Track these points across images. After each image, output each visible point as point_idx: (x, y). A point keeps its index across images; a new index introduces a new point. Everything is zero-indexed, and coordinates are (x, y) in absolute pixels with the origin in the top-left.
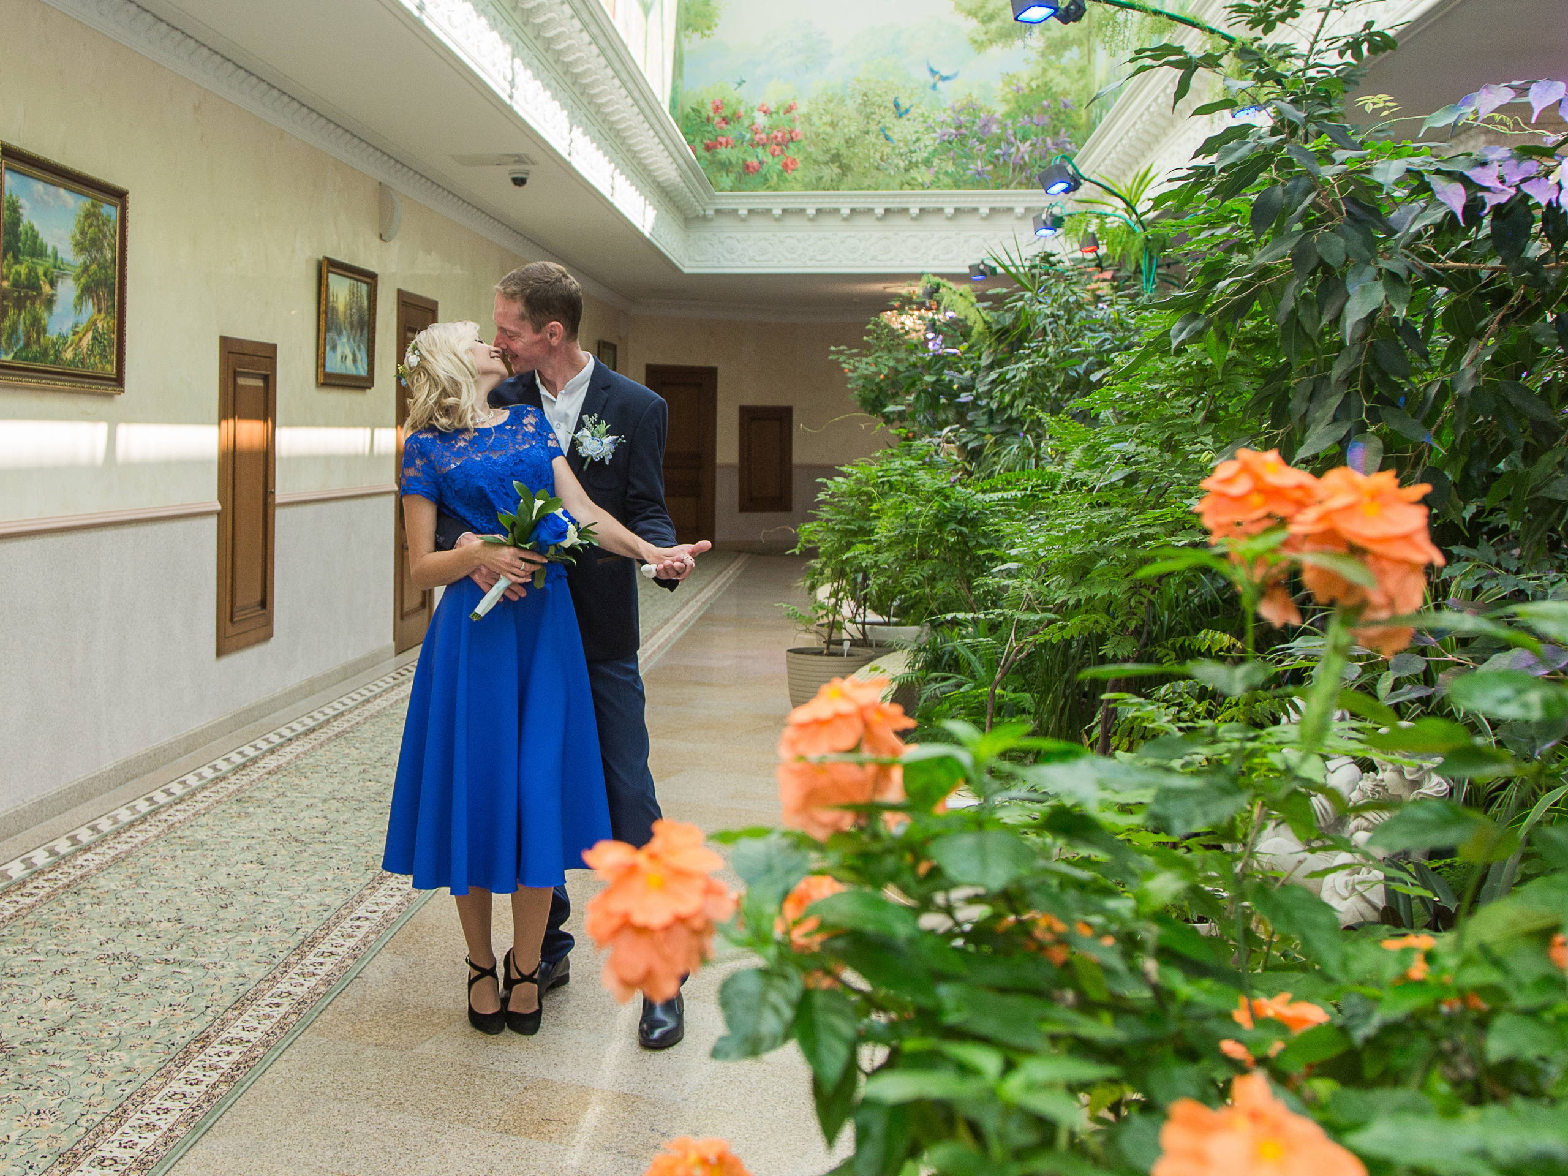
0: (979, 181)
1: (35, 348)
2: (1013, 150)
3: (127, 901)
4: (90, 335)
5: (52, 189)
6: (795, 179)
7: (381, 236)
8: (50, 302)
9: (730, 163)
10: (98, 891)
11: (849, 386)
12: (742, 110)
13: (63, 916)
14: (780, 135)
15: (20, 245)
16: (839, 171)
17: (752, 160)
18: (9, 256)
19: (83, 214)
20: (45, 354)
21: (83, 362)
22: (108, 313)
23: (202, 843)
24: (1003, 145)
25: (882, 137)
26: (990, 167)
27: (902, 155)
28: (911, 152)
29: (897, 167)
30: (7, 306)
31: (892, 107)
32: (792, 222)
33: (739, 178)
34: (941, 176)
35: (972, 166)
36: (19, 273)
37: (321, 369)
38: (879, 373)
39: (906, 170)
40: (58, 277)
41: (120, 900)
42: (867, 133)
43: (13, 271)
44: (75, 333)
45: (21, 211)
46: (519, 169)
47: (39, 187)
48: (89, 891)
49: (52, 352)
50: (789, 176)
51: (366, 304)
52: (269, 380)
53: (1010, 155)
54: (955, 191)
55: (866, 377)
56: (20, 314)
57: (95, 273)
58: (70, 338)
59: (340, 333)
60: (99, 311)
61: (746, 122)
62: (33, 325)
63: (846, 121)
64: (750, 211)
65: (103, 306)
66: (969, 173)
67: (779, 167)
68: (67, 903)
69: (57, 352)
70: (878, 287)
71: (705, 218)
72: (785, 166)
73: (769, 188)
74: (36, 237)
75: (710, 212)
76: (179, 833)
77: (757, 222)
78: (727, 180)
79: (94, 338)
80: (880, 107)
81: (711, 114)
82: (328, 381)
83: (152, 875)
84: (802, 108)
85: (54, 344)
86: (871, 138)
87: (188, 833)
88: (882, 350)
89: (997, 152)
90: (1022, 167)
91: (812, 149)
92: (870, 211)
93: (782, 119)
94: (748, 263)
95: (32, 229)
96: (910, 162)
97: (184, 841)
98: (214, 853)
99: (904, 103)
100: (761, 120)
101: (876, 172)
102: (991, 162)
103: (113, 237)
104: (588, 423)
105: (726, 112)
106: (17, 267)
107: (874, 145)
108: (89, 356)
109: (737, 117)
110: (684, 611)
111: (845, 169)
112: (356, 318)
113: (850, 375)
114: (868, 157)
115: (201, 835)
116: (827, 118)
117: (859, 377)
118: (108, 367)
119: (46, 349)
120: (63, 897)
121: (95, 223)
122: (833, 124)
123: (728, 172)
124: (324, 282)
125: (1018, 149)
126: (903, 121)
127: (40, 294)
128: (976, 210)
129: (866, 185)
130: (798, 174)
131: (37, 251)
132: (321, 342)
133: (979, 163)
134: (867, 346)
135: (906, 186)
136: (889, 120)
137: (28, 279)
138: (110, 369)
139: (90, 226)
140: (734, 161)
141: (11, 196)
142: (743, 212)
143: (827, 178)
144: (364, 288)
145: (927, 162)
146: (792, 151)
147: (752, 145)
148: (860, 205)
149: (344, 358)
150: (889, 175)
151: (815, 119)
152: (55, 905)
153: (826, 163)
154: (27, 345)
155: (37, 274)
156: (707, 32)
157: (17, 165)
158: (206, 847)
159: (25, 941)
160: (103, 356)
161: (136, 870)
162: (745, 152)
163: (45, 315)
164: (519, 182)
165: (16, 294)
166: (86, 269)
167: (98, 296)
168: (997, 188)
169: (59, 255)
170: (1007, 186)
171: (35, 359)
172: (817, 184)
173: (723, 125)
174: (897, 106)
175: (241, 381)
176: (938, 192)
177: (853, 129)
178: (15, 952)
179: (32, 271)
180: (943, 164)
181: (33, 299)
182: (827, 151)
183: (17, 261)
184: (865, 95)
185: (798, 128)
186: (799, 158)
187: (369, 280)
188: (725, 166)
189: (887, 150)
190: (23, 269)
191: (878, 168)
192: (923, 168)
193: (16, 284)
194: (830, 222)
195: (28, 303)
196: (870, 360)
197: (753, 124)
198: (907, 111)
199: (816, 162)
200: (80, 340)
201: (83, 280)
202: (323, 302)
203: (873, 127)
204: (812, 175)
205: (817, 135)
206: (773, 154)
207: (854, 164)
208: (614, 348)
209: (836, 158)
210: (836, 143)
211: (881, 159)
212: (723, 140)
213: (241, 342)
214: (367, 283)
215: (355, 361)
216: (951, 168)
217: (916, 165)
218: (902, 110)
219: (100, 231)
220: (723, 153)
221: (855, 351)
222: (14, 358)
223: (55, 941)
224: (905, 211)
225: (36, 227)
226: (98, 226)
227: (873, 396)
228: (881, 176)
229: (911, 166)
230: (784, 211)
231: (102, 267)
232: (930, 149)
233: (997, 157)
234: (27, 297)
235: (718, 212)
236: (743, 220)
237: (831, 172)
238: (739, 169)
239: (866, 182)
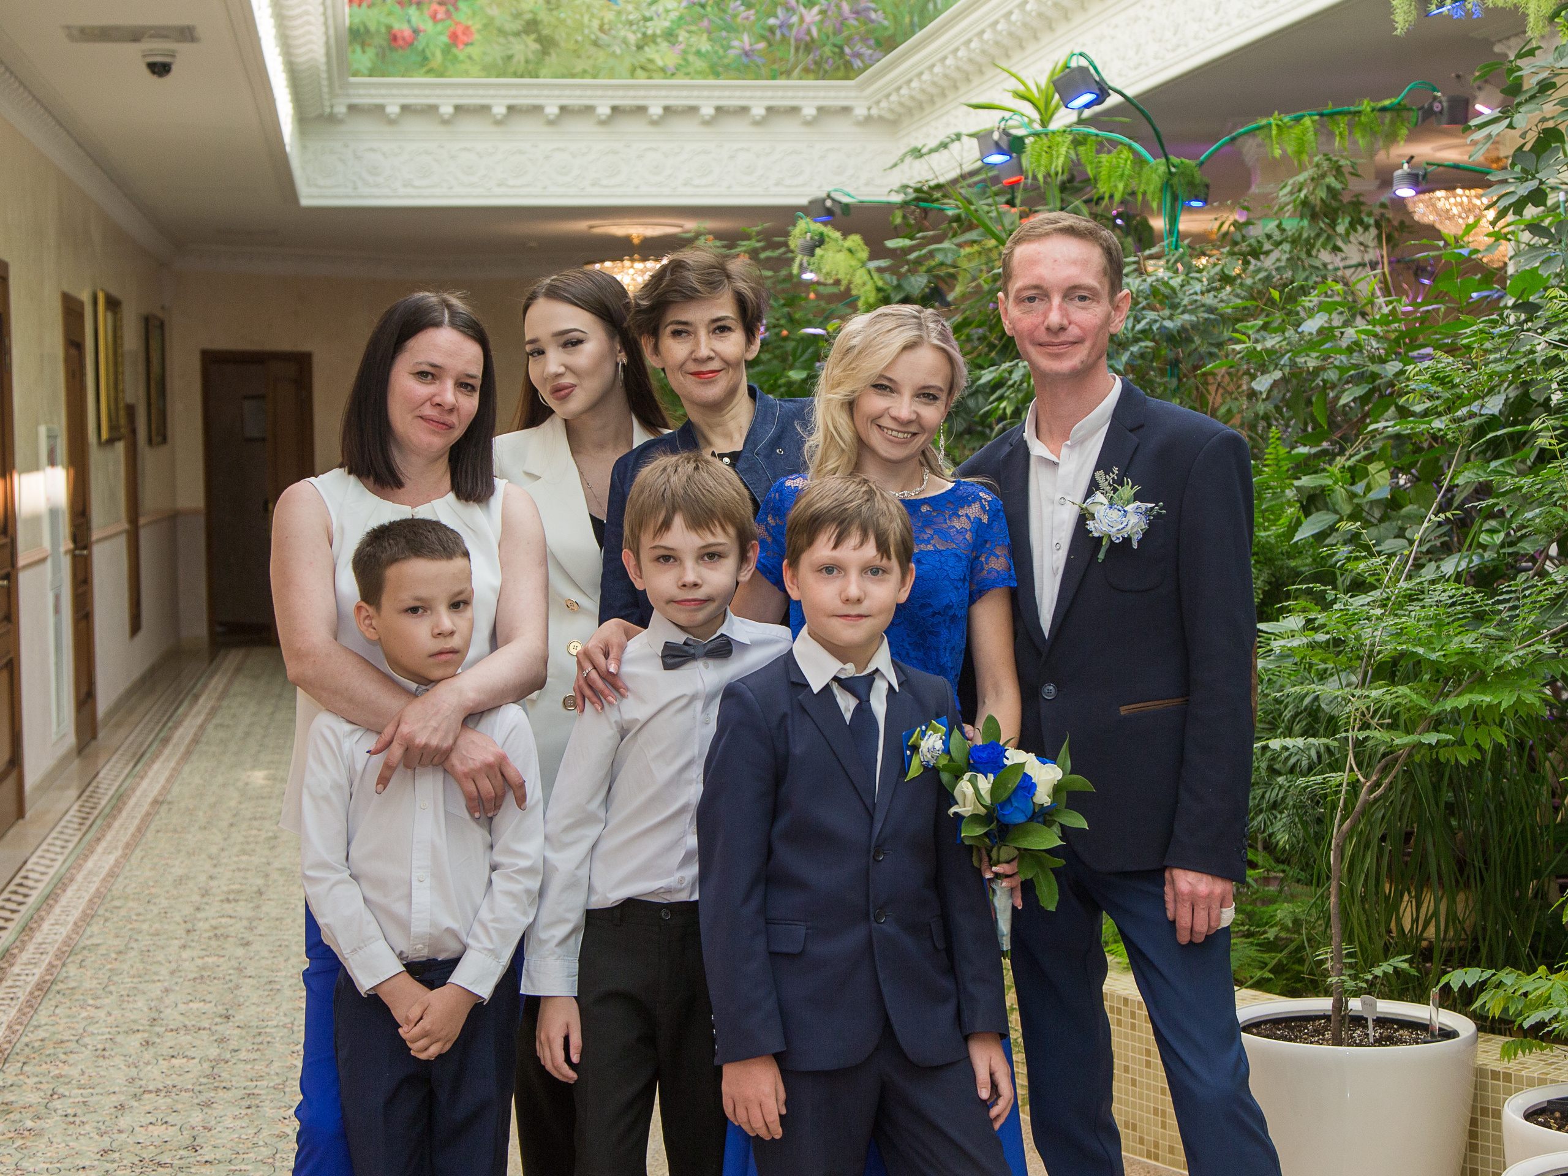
0: (747, 67)
2: (795, 19)
6: (470, 57)
9: (367, 31)
16: (536, 46)
17: (401, 27)
24: (780, 12)
26: (762, 45)
27: (631, 23)
28: (647, 19)
29: (625, 41)
32: (469, 125)
33: (382, 56)
34: (691, 58)
35: (736, 43)
39: (640, 48)
50: (461, 53)
53: (790, 27)
54: (711, 82)
64: (405, 108)
66: (732, 53)
67: (445, 39)
70: (579, 226)
71: (332, 119)
72: (454, 37)
73: (430, 72)
75: (341, 109)
77: (414, 126)
78: (363, 59)
89: (772, 21)
90: (808, 46)
91: (494, 12)
92: (589, 109)
94: (402, 191)
96: (644, 34)
101: (593, 50)
102: (763, 37)
104: (1103, 484)
107: (588, 7)
111: (547, 44)
114: (580, 27)
123: (363, 45)
125: (802, 19)
128: (745, 110)
129: (579, 69)
130: (474, 51)
133: (746, 38)
135: (639, 72)
140: (372, 27)
142: (393, 109)
143: (519, 58)
145: (670, 35)
146: (463, 14)
147: (400, 3)
148: (574, 100)
150: (613, 54)
153: (517, 34)
162: (390, 14)
168: (774, 78)
170: (788, 74)
172: (504, 67)
176: (687, 81)
180: (694, 39)
182: (517, 15)
186: (476, 25)
188: (358, 36)
189: (609, 16)
191: (596, 43)
192: (664, 45)
194: (526, 126)
199: (501, 32)
204: (496, 53)
206: (434, 17)
207: (560, 35)
209: (532, 26)
210: (532, 4)
211: (601, 28)
216: (705, 46)
217: (653, 39)
220: (355, 14)
224: (641, 110)
228: (601, 56)
229: (647, 40)
230: (458, 108)
232: (674, 15)
233: (772, 30)
235: (352, 108)
236: (391, 122)
237: (525, 48)
238: (380, 41)
239: (580, 65)
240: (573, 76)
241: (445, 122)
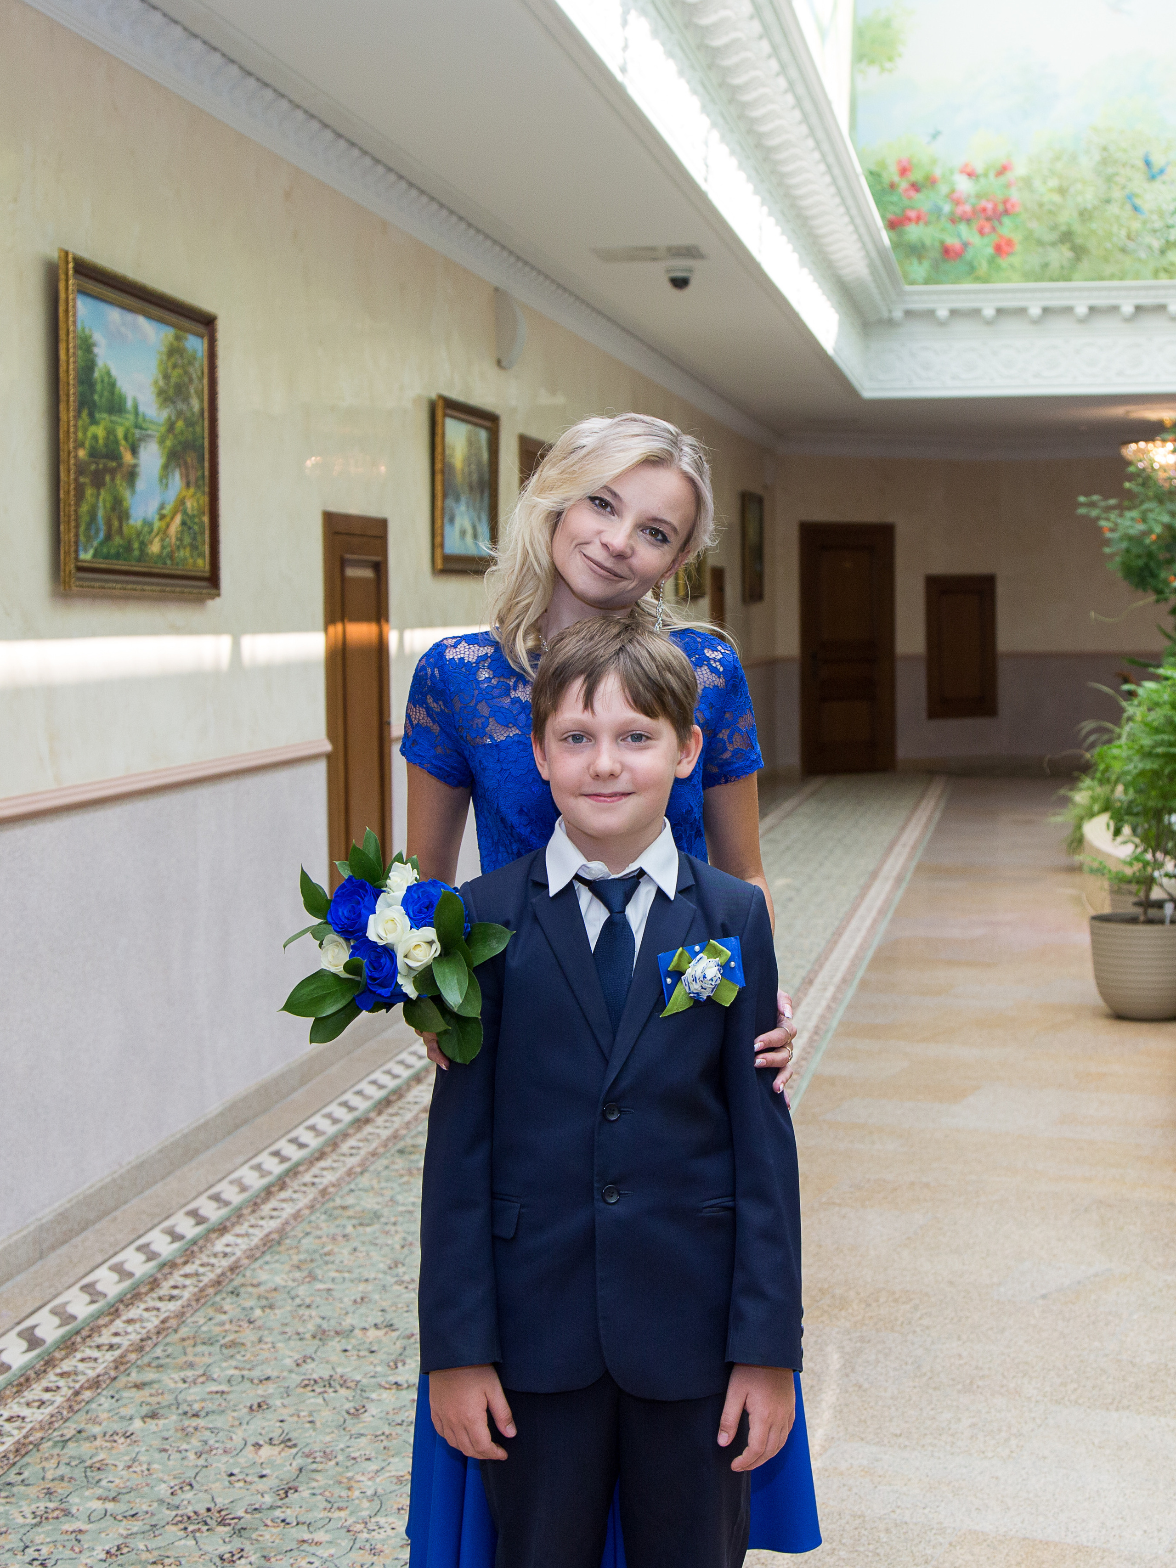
1: (117, 540)
3: (308, 1301)
4: (178, 519)
5: (130, 317)
6: (1012, 266)
7: (499, 363)
8: (132, 476)
9: (923, 246)
10: (262, 1289)
11: (1107, 550)
12: (938, 172)
13: (227, 1327)
14: (990, 206)
15: (96, 397)
16: (1071, 254)
17: (951, 241)
18: (85, 414)
19: (164, 349)
20: (128, 548)
21: (171, 556)
22: (197, 486)
23: (377, 1216)
25: (1128, 207)
27: (1155, 231)
29: (1150, 247)
30: (84, 484)
31: (1141, 164)
32: (1010, 325)
33: (936, 267)
36: (95, 438)
37: (438, 551)
38: (1150, 532)
39: (1163, 252)
40: (140, 440)
41: (298, 1301)
42: (1108, 201)
43: (89, 434)
44: (162, 517)
45: (96, 350)
46: (679, 267)
47: (114, 315)
48: (250, 1289)
49: (136, 545)
50: (1003, 262)
51: (485, 456)
52: (380, 568)
55: (1130, 538)
56: (98, 494)
57: (182, 433)
58: (157, 525)
59: (457, 500)
60: (188, 485)
61: (943, 189)
62: (113, 509)
63: (1079, 186)
64: (953, 312)
65: (192, 478)
67: (990, 250)
68: (227, 1307)
69: (143, 545)
70: (1118, 412)
71: (891, 323)
72: (998, 249)
73: (978, 279)
74: (113, 385)
75: (898, 314)
76: (338, 1202)
77: (961, 327)
78: (919, 270)
79: (183, 523)
80: (1124, 165)
81: (896, 178)
82: (448, 566)
83: (327, 1263)
84: (1020, 170)
85: (139, 534)
86: (1114, 209)
87: (350, 1200)
88: (1149, 499)
91: (1034, 225)
92: (1115, 309)
93: (994, 185)
94: (951, 384)
95: (108, 374)
96: (1167, 242)
97: (350, 1212)
98: (399, 1228)
99: (1158, 160)
100: (964, 186)
101: (1121, 256)
103: (201, 379)
105: (916, 176)
106: (93, 429)
107: (1118, 218)
108: (178, 548)
109: (932, 181)
110: (890, 861)
111: (1079, 252)
112: (475, 477)
113: (1109, 535)
114: (1110, 235)
115: (370, 1202)
116: (1053, 183)
117: (1122, 539)
118: (200, 562)
119: (129, 542)
120: (218, 1298)
121: (180, 362)
122: (1062, 191)
123: (920, 258)
124: (439, 430)
126: (1157, 185)
127: (120, 465)
129: (1108, 273)
130: (1016, 260)
131: (116, 406)
132: (438, 513)
134: (1129, 495)
135: (1162, 274)
136: (1138, 183)
137: (106, 445)
138: (203, 564)
139: (175, 366)
140: (928, 243)
141: (83, 329)
143: (1055, 264)
144: (483, 435)
146: (1007, 228)
147: (953, 221)
148: (1101, 301)
149: (463, 533)
150: (1140, 259)
151: (1037, 183)
152: (211, 1312)
153: (1053, 244)
154: (109, 537)
155: (116, 436)
156: (888, 65)
157: (90, 285)
158: (383, 1220)
159: (191, 1365)
160: (194, 547)
161: (302, 1256)
162: (943, 230)
163: (126, 494)
164: (680, 283)
165: (93, 467)
166: (171, 427)
167: (186, 463)
169: (142, 409)
171: (118, 556)
172: (1042, 273)
173: (912, 193)
174: (1148, 164)
175: (351, 572)
177: (1089, 197)
178: (185, 1381)
179: (110, 432)
181: (113, 472)
182: (1054, 228)
183: (94, 421)
184: (1105, 149)
185: (1015, 195)
186: (1017, 237)
187: (488, 424)
188: (915, 251)
189: (1136, 225)
190: (99, 431)
191: (1123, 250)
193: (94, 454)
194: (1061, 325)
195: (108, 478)
196: (1134, 514)
197: (953, 191)
198: (1162, 171)
199: (1040, 243)
200: (168, 526)
201: (168, 443)
202: (439, 457)
203: (1117, 194)
204: (1035, 261)
205: (1041, 205)
206: (981, 232)
207: (1092, 244)
208: (760, 500)
209: (1067, 237)
210: (1067, 217)
211: (1129, 237)
212: (912, 214)
213: (347, 518)
214: (486, 428)
215: (475, 536)
218: (1155, 170)
219: (186, 372)
220: (913, 232)
221: (1112, 502)
222: (94, 556)
223: (233, 1363)
224: (1162, 308)
225: (114, 372)
226: (183, 366)
227: (1141, 563)
228: (1128, 261)
229: (1169, 245)
230: (999, 311)
231: (190, 424)
234: (106, 470)
235: (908, 313)
236: (942, 324)
237: (1061, 255)
238: (935, 254)
239: (1108, 270)
240: (1102, 278)
241: (989, 323)
